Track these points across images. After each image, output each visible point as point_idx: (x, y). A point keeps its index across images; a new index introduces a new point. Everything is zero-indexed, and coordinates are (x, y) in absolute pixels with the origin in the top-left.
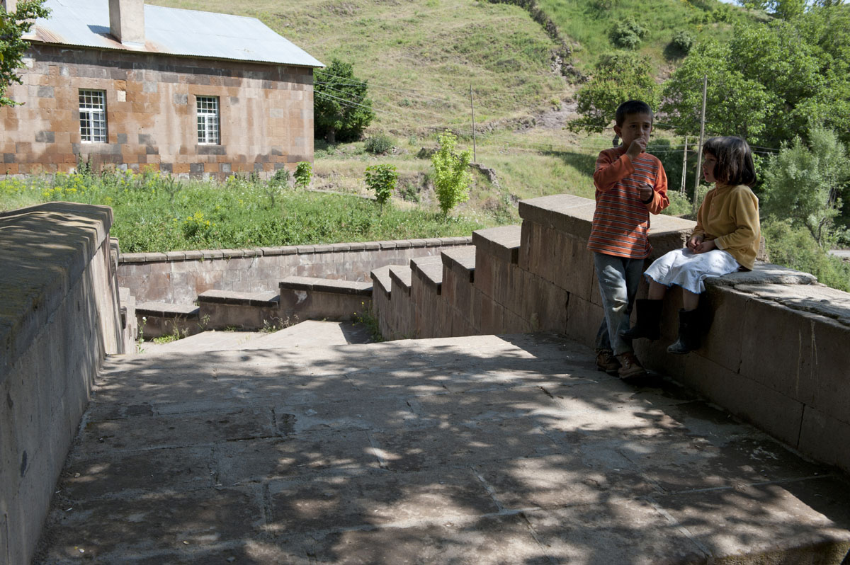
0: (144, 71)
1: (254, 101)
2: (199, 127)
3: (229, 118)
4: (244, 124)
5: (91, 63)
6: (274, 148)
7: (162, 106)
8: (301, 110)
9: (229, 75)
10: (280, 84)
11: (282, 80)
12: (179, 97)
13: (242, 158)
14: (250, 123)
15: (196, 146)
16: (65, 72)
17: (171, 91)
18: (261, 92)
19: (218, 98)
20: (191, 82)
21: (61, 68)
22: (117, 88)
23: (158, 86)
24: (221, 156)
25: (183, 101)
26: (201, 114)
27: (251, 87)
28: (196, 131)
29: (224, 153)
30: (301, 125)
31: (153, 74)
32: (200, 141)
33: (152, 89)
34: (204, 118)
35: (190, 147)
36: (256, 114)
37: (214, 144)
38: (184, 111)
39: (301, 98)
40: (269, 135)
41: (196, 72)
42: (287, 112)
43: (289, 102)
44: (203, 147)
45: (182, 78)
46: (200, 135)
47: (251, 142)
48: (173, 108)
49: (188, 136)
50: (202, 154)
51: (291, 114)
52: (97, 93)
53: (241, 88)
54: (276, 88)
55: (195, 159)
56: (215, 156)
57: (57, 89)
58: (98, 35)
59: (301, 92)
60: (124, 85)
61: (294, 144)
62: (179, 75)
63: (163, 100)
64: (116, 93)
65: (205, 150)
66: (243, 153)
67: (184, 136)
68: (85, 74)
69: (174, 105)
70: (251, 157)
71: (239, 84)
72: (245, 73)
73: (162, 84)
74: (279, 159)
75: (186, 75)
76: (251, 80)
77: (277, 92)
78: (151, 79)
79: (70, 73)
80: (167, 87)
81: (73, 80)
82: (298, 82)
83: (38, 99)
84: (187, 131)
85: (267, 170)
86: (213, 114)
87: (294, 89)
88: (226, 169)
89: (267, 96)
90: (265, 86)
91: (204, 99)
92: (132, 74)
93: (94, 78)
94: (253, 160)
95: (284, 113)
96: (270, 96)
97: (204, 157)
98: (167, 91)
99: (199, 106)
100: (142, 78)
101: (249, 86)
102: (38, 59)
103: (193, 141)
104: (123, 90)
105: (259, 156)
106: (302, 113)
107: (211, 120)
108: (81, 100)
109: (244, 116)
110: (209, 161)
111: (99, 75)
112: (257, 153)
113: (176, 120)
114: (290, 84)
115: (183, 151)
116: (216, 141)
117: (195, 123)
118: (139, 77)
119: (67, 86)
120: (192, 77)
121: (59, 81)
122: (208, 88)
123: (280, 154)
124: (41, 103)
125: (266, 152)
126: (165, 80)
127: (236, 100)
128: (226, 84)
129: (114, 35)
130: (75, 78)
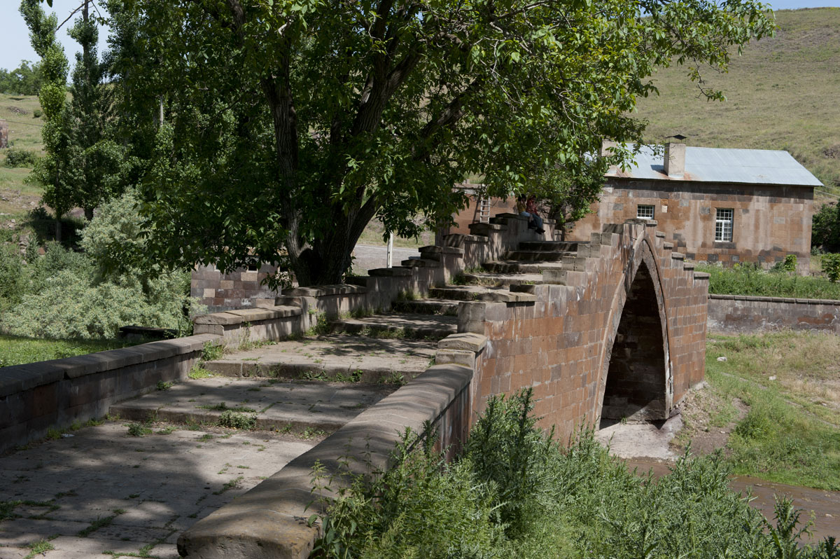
0: (681, 193)
1: (761, 212)
2: (717, 229)
3: (740, 223)
4: (752, 228)
5: (647, 189)
6: (776, 245)
7: (691, 215)
8: (801, 218)
9: (742, 194)
10: (784, 199)
11: (786, 197)
12: (704, 209)
13: (748, 252)
14: (757, 227)
15: (714, 243)
16: (630, 195)
17: (698, 206)
18: (768, 205)
19: (733, 209)
20: (713, 199)
21: (629, 192)
22: (662, 204)
23: (690, 203)
24: (732, 250)
25: (707, 212)
26: (720, 221)
27: (760, 203)
28: (714, 232)
29: (735, 248)
30: (800, 229)
31: (687, 195)
32: (717, 239)
33: (685, 204)
34: (721, 223)
35: (709, 242)
36: (762, 221)
37: (728, 241)
38: (706, 218)
39: (801, 209)
40: (772, 236)
41: (718, 192)
42: (788, 219)
43: (790, 213)
44: (719, 243)
45: (707, 197)
46: (717, 235)
47: (756, 240)
48: (699, 217)
49: (708, 235)
50: (718, 248)
51: (792, 221)
52: (648, 207)
53: (752, 203)
54: (780, 202)
55: (712, 251)
56: (727, 250)
57: (624, 205)
58: (655, 171)
59: (802, 205)
60: (667, 202)
61: (793, 243)
62: (705, 195)
63: (692, 211)
64: (661, 207)
65: (721, 245)
66: (750, 249)
67: (705, 235)
68: (643, 196)
69: (700, 215)
70: (756, 251)
71: (750, 200)
72: (755, 192)
73: (693, 201)
74: (779, 254)
75: (710, 195)
76: (760, 197)
77: (781, 205)
78: (685, 198)
79: (633, 196)
80: (696, 203)
81: (635, 199)
82: (799, 198)
83: (613, 211)
84: (708, 232)
85: (768, 261)
86: (729, 221)
87: (796, 202)
88: (735, 259)
89: (772, 208)
90: (771, 201)
91: (723, 211)
92: (673, 195)
93: (647, 198)
94: (758, 254)
95: (786, 220)
96: (775, 208)
97: (719, 250)
98: (696, 206)
99: (718, 215)
100: (679, 197)
101: (758, 201)
102: (616, 187)
103: (712, 239)
104: (666, 205)
105: (763, 251)
106: (802, 221)
107: (726, 224)
108: (639, 211)
109: (752, 222)
110: (722, 253)
111: (651, 196)
112: (761, 247)
113: (701, 224)
114: (792, 200)
115: (704, 245)
116: (729, 239)
117: (714, 227)
118: (677, 197)
119: (631, 203)
120: (715, 196)
121: (627, 201)
122: (725, 204)
123: (780, 250)
124: (614, 214)
125: (769, 248)
126: (694, 198)
127: (746, 211)
128: (739, 200)
129: (664, 171)
130: (636, 198)
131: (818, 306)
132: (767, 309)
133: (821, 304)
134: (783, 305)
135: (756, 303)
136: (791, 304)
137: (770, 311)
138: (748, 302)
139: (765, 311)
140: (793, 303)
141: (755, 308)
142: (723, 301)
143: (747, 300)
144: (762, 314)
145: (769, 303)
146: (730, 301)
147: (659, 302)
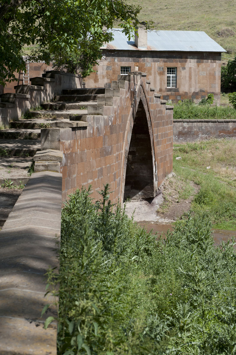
0: (146, 58)
1: (192, 69)
2: (168, 80)
3: (181, 76)
4: (188, 79)
5: (126, 56)
6: (201, 89)
7: (153, 72)
8: (215, 72)
9: (181, 58)
10: (205, 61)
11: (206, 59)
12: (160, 68)
13: (186, 93)
14: (190, 78)
15: (166, 88)
16: (116, 60)
17: (156, 66)
18: (196, 64)
19: (177, 67)
20: (165, 62)
21: (115, 59)
22: (135, 65)
23: (151, 64)
24: (177, 93)
25: (161, 70)
26: (169, 75)
27: (191, 63)
28: (166, 82)
29: (178, 91)
30: (214, 78)
31: (149, 59)
32: (168, 86)
33: (149, 65)
34: (170, 76)
35: (164, 89)
36: (193, 74)
37: (174, 87)
38: (161, 74)
39: (215, 66)
40: (199, 83)
41: (167, 57)
42: (208, 73)
43: (209, 69)
44: (169, 88)
45: (161, 60)
46: (168, 83)
47: (190, 86)
48: (157, 73)
49: (163, 84)
50: (169, 91)
51: (210, 74)
52: (127, 68)
53: (187, 63)
54: (203, 62)
55: (165, 94)
56: (174, 92)
57: (113, 67)
58: (130, 45)
59: (215, 64)
60: (138, 64)
61: (211, 87)
62: (160, 59)
63: (153, 70)
64: (135, 68)
65: (170, 90)
66: (187, 91)
67: (161, 84)
68: (123, 61)
69: (158, 72)
70: (190, 93)
71: (186, 62)
72: (189, 57)
73: (153, 63)
74: (203, 94)
75: (163, 59)
76: (191, 60)
77: (203, 64)
78: (149, 62)
79: (118, 61)
80: (155, 64)
81: (119, 63)
82: (213, 60)
83: (106, 71)
84: (163, 82)
85: (197, 99)
86: (174, 75)
87: (211, 62)
88: (179, 98)
89: (198, 66)
90: (197, 62)
91: (170, 69)
92: (141, 60)
93: (126, 62)
94: (191, 94)
95: (206, 73)
96: (200, 66)
97: (169, 93)
98: (155, 66)
99: (168, 71)
100: (145, 61)
101: (190, 62)
102: (107, 56)
103: (165, 86)
104: (137, 66)
105: (194, 92)
106: (215, 73)
107: (173, 77)
108: (122, 71)
109: (188, 75)
110: (171, 95)
111: (128, 61)
112: (193, 90)
113: (158, 78)
114: (209, 61)
115: (161, 90)
116: (175, 86)
117: (166, 79)
118: (144, 61)
119: (116, 65)
120: (166, 59)
121: (114, 64)
122: (172, 64)
123: (204, 92)
124: (107, 73)
125: (197, 91)
126: (154, 61)
127: (184, 68)
128: (180, 62)
129: (135, 45)
130: (120, 62)
131: (230, 124)
132: (202, 127)
133: (231, 122)
134: (210, 124)
135: (195, 123)
136: (215, 123)
137: (203, 128)
138: (191, 123)
139: (200, 128)
140: (216, 122)
141: (195, 127)
142: (176, 123)
143: (190, 122)
144: (199, 129)
145: (203, 123)
146: (180, 123)
147: (149, 125)
